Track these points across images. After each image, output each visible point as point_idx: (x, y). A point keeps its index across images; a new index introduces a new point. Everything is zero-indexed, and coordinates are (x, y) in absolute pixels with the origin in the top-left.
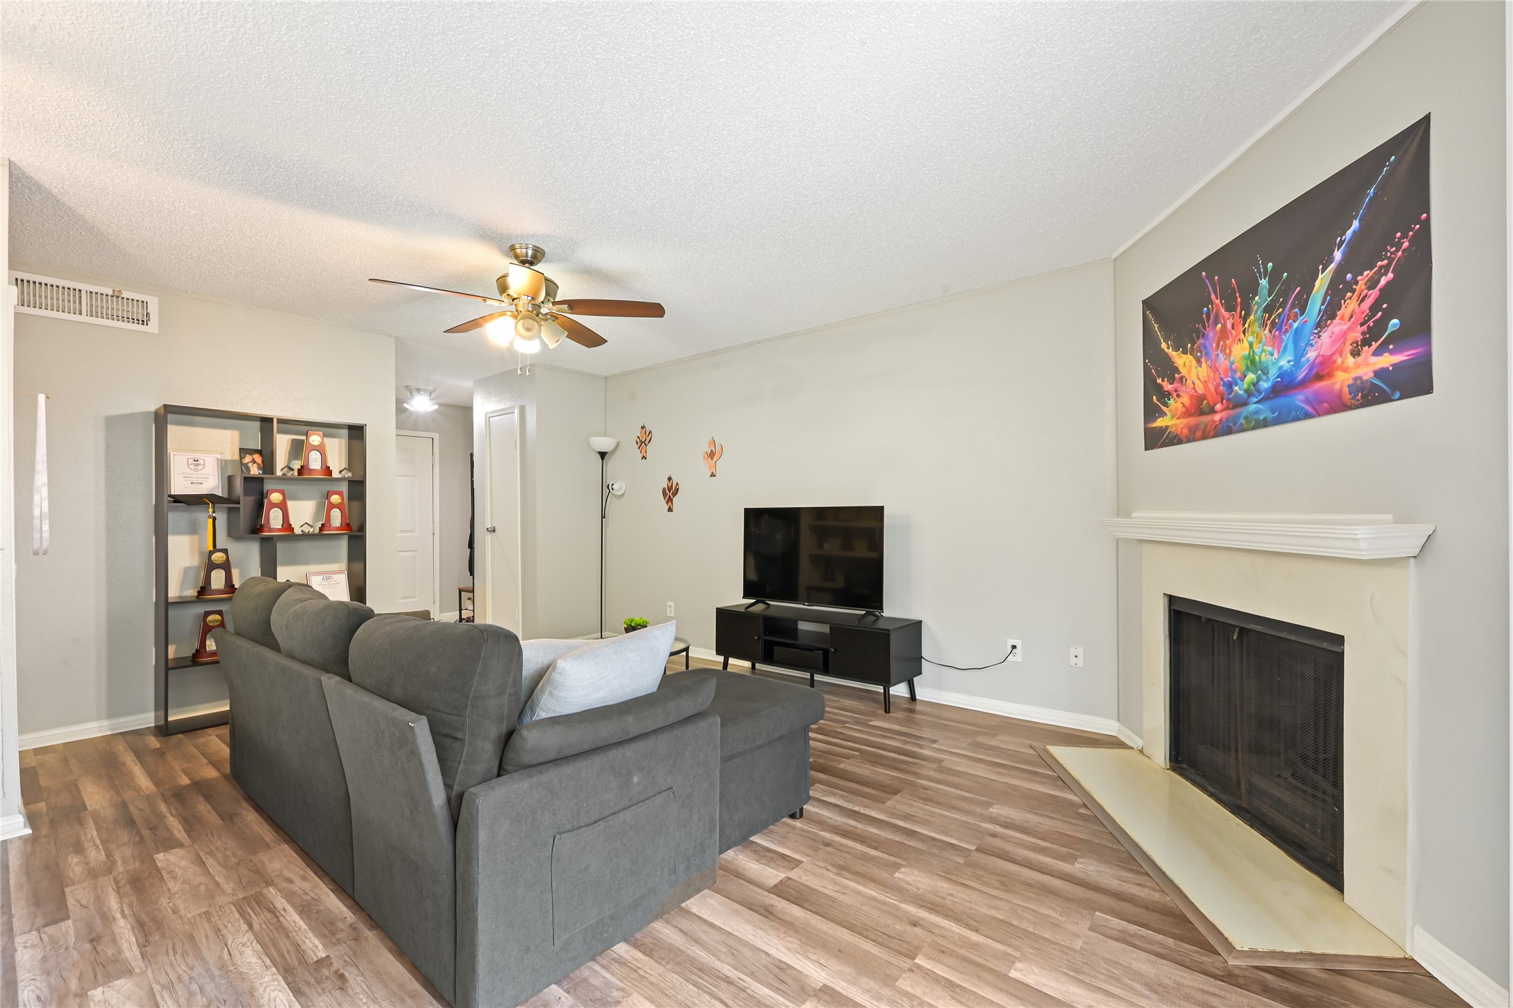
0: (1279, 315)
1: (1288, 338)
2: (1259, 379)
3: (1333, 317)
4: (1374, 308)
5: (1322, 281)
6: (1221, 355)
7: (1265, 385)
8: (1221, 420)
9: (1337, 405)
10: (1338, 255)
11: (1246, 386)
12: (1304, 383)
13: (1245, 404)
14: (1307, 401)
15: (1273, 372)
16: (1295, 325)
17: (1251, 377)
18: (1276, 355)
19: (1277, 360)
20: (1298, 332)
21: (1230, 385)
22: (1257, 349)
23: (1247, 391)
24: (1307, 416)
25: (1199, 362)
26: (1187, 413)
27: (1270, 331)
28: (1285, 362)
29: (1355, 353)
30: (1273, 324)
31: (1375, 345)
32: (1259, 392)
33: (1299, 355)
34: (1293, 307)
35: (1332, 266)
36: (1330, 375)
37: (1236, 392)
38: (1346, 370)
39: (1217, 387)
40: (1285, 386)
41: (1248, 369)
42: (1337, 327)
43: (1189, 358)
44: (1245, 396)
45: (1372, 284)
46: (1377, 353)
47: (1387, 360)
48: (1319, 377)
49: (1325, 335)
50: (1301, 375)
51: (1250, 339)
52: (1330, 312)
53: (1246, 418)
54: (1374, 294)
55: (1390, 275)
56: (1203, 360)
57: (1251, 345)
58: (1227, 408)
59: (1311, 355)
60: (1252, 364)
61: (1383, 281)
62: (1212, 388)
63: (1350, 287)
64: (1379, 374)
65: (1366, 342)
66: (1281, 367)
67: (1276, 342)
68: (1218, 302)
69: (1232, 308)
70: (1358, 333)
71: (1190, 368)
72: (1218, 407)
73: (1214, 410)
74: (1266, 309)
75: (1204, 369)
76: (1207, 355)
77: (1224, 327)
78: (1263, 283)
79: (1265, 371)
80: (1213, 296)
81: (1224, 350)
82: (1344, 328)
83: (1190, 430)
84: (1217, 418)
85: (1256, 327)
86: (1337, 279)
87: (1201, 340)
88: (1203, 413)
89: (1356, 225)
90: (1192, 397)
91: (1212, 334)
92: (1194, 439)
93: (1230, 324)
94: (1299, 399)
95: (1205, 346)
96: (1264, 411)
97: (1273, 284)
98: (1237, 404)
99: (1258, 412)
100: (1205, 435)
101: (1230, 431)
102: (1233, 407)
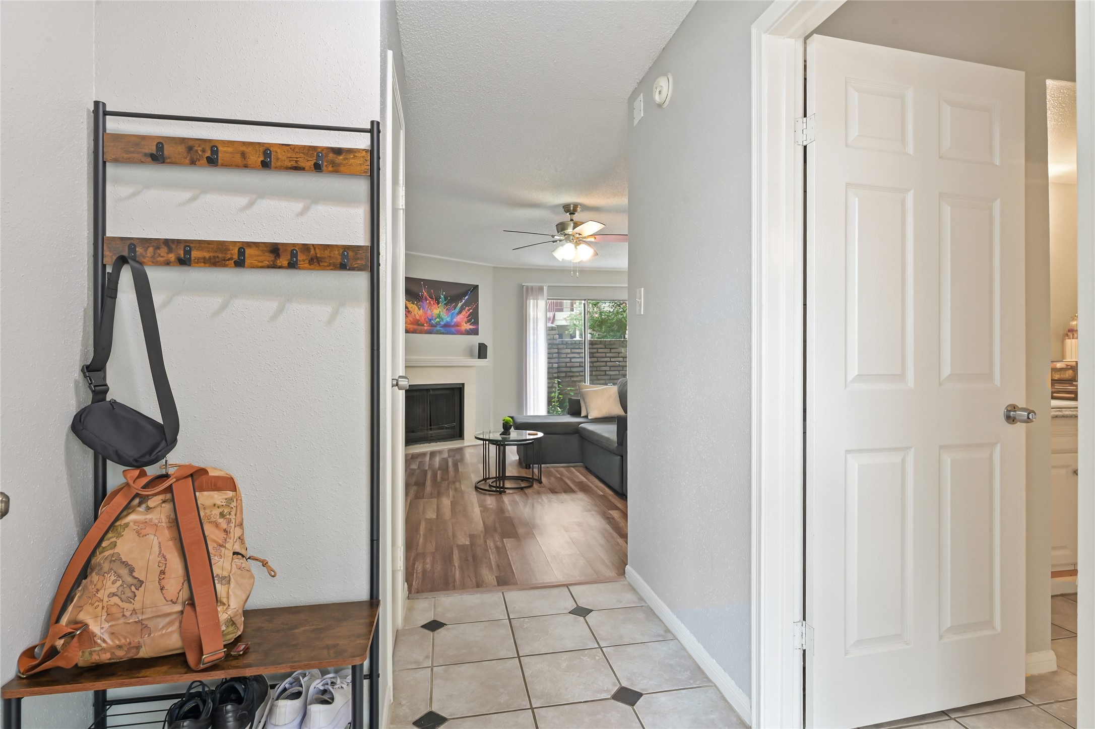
0: (449, 308)
1: (450, 314)
2: (440, 321)
3: (460, 314)
4: (469, 316)
5: (460, 305)
6: (429, 310)
7: (442, 323)
9: (461, 333)
10: (463, 301)
12: (453, 326)
13: (436, 327)
14: (455, 331)
15: (445, 321)
16: (452, 312)
17: (438, 320)
19: (447, 318)
20: (453, 314)
21: (430, 320)
22: (441, 313)
23: (436, 323)
24: (455, 334)
25: (419, 309)
26: (412, 323)
28: (448, 319)
29: (466, 324)
30: (447, 309)
31: (470, 323)
32: (440, 324)
33: (452, 319)
34: (453, 307)
35: (462, 303)
36: (460, 326)
37: (432, 322)
38: (464, 326)
39: (425, 319)
40: (447, 325)
41: (437, 317)
42: (461, 316)
43: (414, 306)
45: (469, 310)
46: (470, 325)
47: (471, 327)
48: (458, 326)
49: (458, 317)
50: (453, 324)
51: (440, 310)
52: (460, 312)
53: (437, 330)
54: (469, 313)
56: (421, 309)
57: (440, 312)
58: (429, 326)
59: (455, 320)
60: (439, 316)
61: (471, 311)
62: (423, 318)
63: (464, 309)
64: (470, 329)
65: (468, 322)
67: (447, 314)
68: (426, 293)
69: (432, 298)
70: (466, 319)
71: (414, 309)
72: (425, 325)
73: (423, 325)
74: (445, 304)
75: (421, 312)
76: (423, 308)
77: (430, 303)
78: (442, 296)
79: (443, 320)
80: (424, 291)
81: (430, 309)
82: (463, 317)
83: (414, 329)
84: (426, 328)
85: (442, 308)
86: (462, 306)
87: (421, 303)
88: (419, 325)
89: (467, 297)
90: (413, 319)
91: (425, 303)
92: (416, 333)
93: (432, 302)
94: (453, 329)
95: (423, 305)
96: (442, 330)
97: (446, 298)
98: (433, 326)
99: (440, 330)
100: (420, 333)
101: (431, 333)
102: (431, 326)
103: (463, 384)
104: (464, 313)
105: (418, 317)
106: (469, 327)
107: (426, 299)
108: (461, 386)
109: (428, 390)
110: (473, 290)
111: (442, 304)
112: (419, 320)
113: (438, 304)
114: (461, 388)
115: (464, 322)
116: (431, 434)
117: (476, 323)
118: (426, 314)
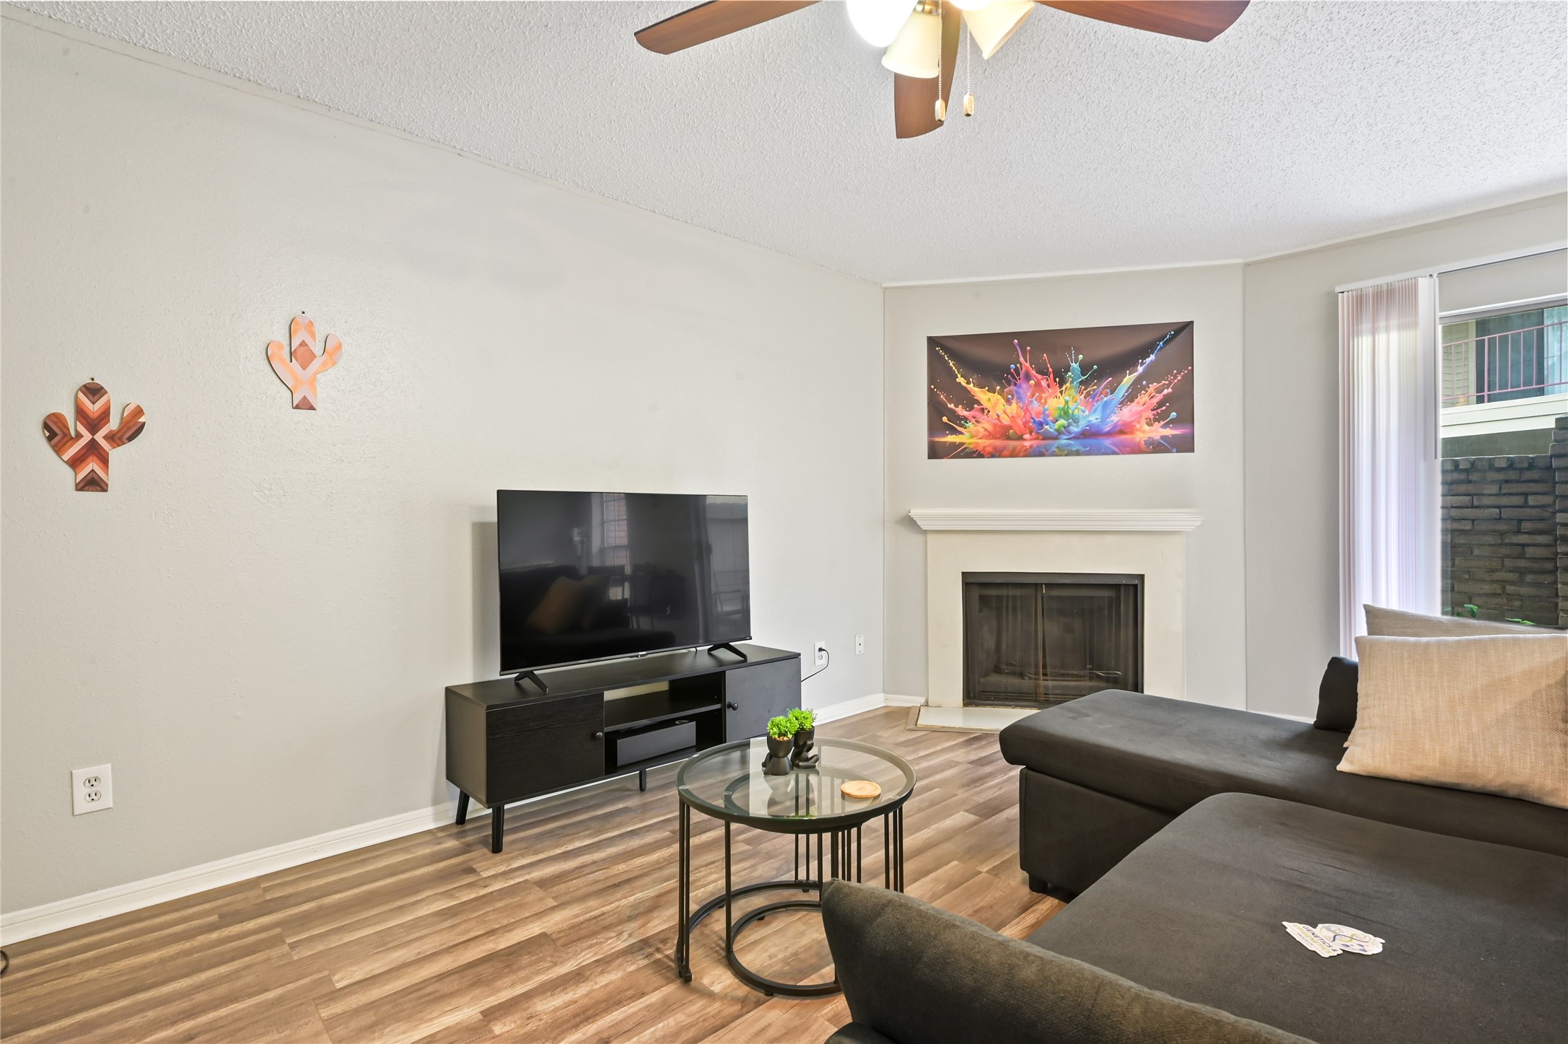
0: (1094, 390)
1: (1098, 405)
2: (1069, 425)
3: (1132, 401)
4: (1160, 404)
5: (1128, 379)
6: (1036, 402)
7: (1075, 429)
8: (1031, 446)
9: (1136, 450)
10: (1141, 368)
11: (1056, 427)
12: (1109, 434)
13: (1056, 438)
14: (1115, 445)
15: (1082, 424)
16: (1105, 399)
17: (1062, 422)
18: (1087, 413)
19: (1087, 416)
20: (1106, 405)
21: (1041, 424)
22: (1072, 405)
23: (1056, 430)
24: (1114, 453)
25: (1008, 401)
26: (990, 435)
27: (1085, 397)
28: (1094, 418)
29: (1150, 424)
30: (1088, 394)
31: (1162, 423)
32: (1069, 433)
33: (1104, 418)
34: (1106, 387)
35: (1136, 374)
36: (1131, 433)
37: (1046, 429)
38: (1143, 432)
39: (1025, 424)
40: (1090, 434)
41: (1061, 416)
42: (1134, 407)
43: (995, 397)
44: (1056, 433)
45: (1159, 391)
46: (1164, 426)
47: (1169, 432)
48: (1122, 432)
49: (1125, 410)
50: (1107, 429)
51: (1067, 398)
52: (1130, 398)
53: (1058, 447)
54: (1159, 397)
55: (1170, 390)
56: (1013, 401)
57: (1067, 402)
58: (1037, 439)
59: (1115, 418)
60: (1065, 413)
61: (1166, 392)
62: (1020, 422)
63: (1144, 388)
64: (1162, 437)
65: (1158, 420)
66: (1090, 421)
67: (1090, 406)
68: (1028, 364)
69: (1043, 372)
70: (1150, 414)
71: (996, 404)
72: (1027, 436)
73: (1020, 438)
74: (1081, 383)
75: (1013, 408)
76: (1020, 399)
77: (1038, 384)
78: (1075, 366)
79: (1076, 421)
80: (1022, 359)
81: (1039, 399)
82: (1141, 408)
83: (995, 448)
84: (1027, 444)
85: (1073, 392)
86: (1137, 381)
87: (1012, 387)
88: (1009, 438)
89: (1152, 357)
90: (995, 425)
91: (1024, 386)
92: (1000, 456)
93: (1044, 383)
94: (1107, 442)
95: (1017, 393)
96: (1076, 445)
97: (1084, 368)
98: (1047, 437)
99: (1069, 445)
100: (1013, 454)
101: (1041, 454)
102: (1044, 439)
103: (1142, 577)
104: (1143, 398)
105: (1006, 420)
106: (1159, 432)
107: (1028, 377)
108: (1136, 582)
109: (1037, 586)
110: (1173, 337)
111: (1072, 382)
112: (1010, 427)
113: (1061, 384)
114: (1135, 586)
115: (1143, 421)
116: (1047, 688)
117: (1187, 418)
118: (1027, 410)
